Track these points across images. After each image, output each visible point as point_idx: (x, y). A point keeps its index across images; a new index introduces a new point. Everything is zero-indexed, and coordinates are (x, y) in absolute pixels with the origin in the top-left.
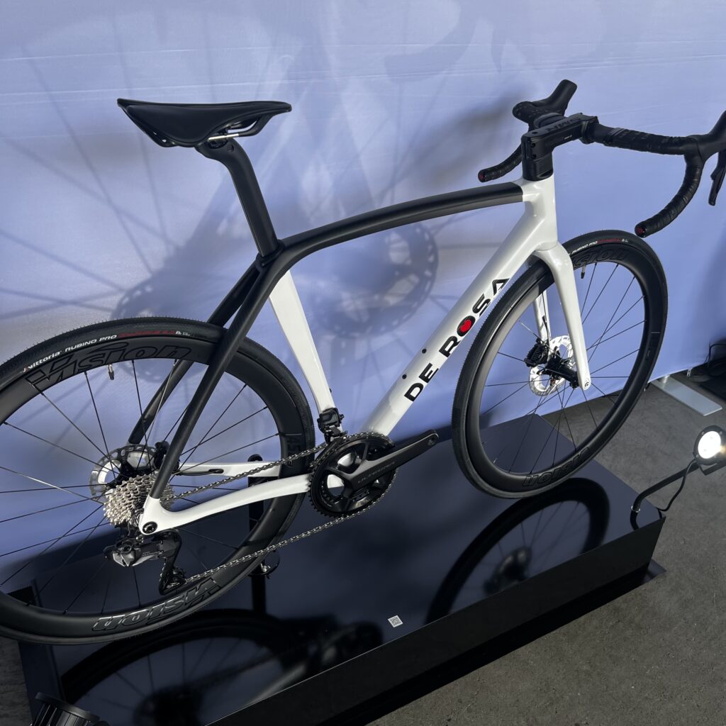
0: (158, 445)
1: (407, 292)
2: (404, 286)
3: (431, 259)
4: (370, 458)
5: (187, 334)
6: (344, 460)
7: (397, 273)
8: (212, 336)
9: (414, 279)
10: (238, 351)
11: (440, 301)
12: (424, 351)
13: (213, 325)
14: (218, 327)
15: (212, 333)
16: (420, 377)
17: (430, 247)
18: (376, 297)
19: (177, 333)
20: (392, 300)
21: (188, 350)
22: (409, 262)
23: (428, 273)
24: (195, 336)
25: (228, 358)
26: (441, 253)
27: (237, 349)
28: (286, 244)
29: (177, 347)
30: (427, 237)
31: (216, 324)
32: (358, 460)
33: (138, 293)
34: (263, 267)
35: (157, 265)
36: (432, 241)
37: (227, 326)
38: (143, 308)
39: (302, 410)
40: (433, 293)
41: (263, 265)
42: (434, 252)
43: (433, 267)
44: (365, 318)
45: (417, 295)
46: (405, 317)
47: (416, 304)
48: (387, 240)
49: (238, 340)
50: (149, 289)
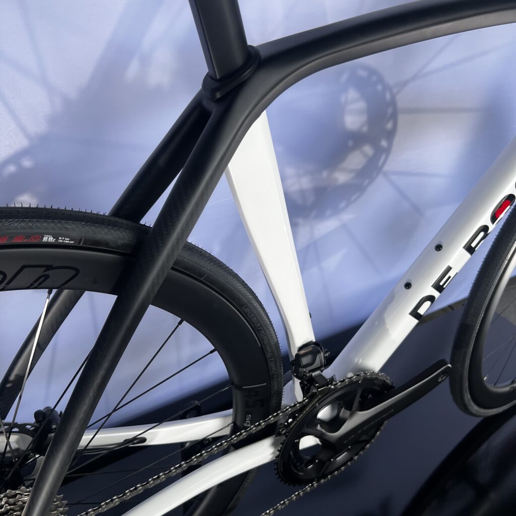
0: (38, 415)
1: (360, 167)
2: (356, 160)
3: (389, 126)
4: (362, 408)
5: (67, 241)
6: (324, 413)
7: (351, 143)
8: (120, 242)
9: (368, 150)
10: (173, 268)
11: (394, 178)
12: (439, 248)
13: (120, 220)
14: (131, 223)
15: (119, 236)
16: (432, 286)
17: (390, 111)
18: (325, 174)
19: (45, 239)
20: (341, 177)
21: (73, 272)
22: (365, 129)
23: (384, 143)
24: (85, 242)
25: (153, 285)
26: (402, 118)
27: (171, 264)
28: (263, 54)
29: (49, 268)
30: (388, 96)
31: (126, 218)
32: (344, 413)
33: (12, 168)
34: (218, 101)
35: (37, 127)
36: (393, 103)
37: (150, 218)
38: (21, 191)
39: (268, 349)
40: (386, 168)
41: (218, 95)
42: (394, 117)
43: (390, 135)
44: (311, 199)
45: (370, 170)
46: (353, 198)
47: (367, 182)
48: (343, 99)
49: (173, 250)
50: (27, 163)
